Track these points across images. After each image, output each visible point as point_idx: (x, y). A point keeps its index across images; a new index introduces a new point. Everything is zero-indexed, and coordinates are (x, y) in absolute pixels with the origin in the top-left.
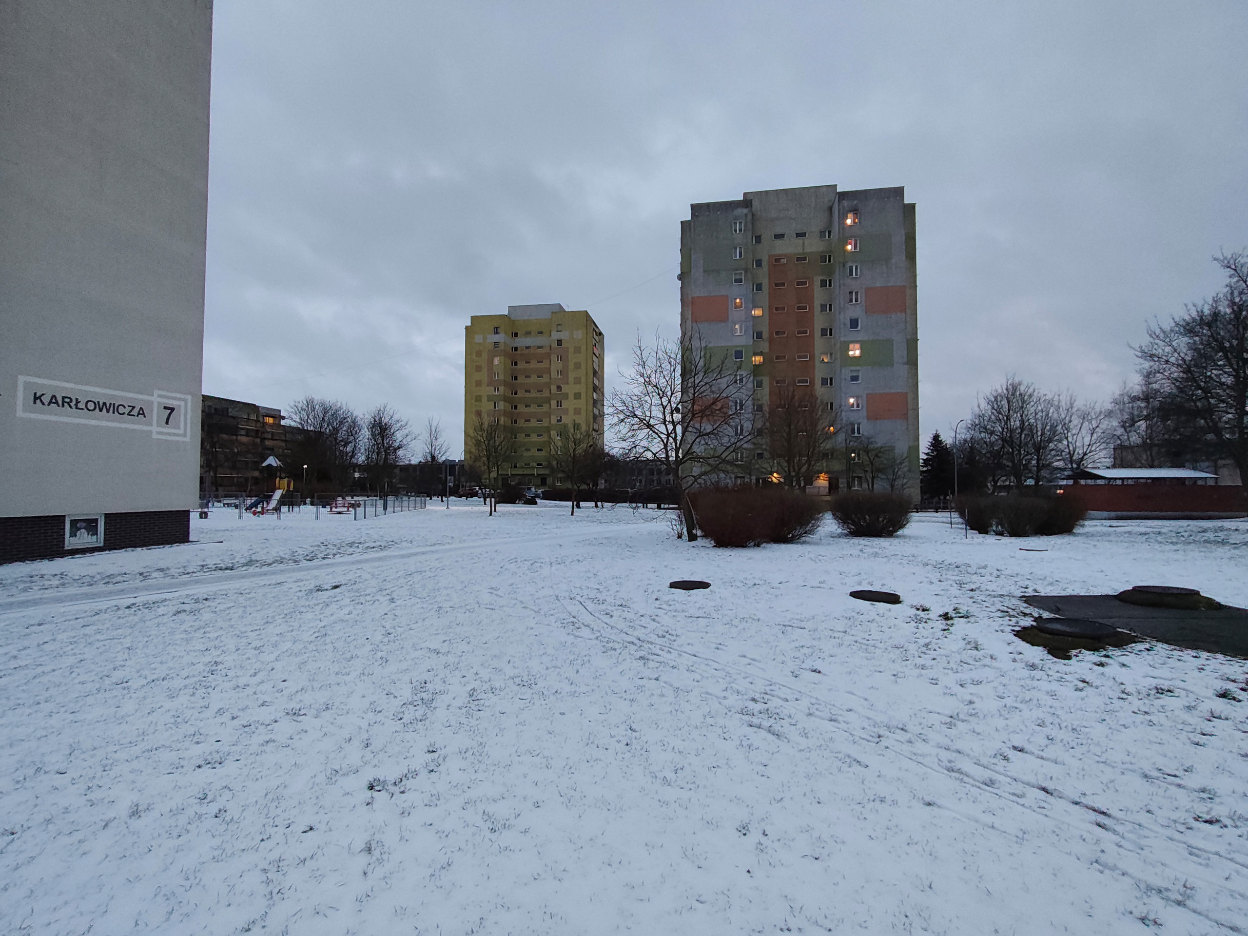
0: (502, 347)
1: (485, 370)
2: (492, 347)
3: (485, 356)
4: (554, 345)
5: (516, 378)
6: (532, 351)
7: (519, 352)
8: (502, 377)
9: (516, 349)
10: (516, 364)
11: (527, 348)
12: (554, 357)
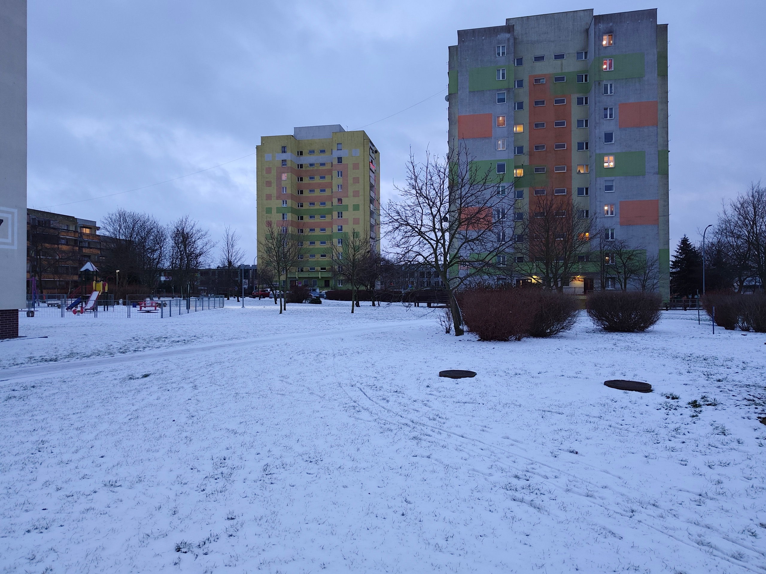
0: (289, 164)
1: (274, 185)
2: (279, 164)
3: (274, 172)
4: (335, 162)
5: (302, 192)
6: (316, 168)
7: (304, 169)
8: (289, 191)
9: (301, 166)
10: (302, 179)
11: (311, 165)
12: (335, 173)
